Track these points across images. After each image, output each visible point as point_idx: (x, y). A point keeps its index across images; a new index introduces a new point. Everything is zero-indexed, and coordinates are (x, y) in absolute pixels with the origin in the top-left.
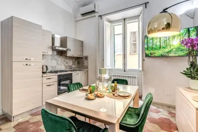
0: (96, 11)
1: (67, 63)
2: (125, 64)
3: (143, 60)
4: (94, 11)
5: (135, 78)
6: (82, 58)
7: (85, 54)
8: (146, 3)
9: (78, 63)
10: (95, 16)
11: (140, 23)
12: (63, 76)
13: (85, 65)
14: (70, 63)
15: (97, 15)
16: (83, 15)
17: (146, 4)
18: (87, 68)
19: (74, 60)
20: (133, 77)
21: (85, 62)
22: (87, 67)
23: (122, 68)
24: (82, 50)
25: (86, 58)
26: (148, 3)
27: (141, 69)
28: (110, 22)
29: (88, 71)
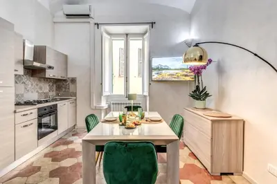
0: (92, 15)
1: (41, 88)
3: (150, 84)
4: (88, 15)
6: (65, 80)
7: (71, 75)
9: (59, 88)
10: (89, 22)
13: (71, 90)
14: (46, 87)
15: (92, 21)
16: (68, 16)
17: (152, 23)
18: (75, 96)
19: (51, 84)
21: (72, 86)
22: (75, 94)
23: (123, 93)
24: (66, 69)
25: (73, 81)
26: (155, 23)
28: (109, 34)
29: (76, 100)
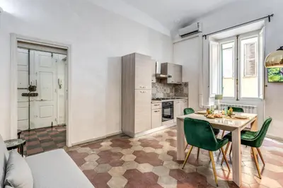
0: (200, 30)
1: (165, 90)
2: (237, 90)
3: (265, 86)
4: (197, 31)
5: (253, 108)
6: (180, 84)
7: (184, 80)
8: (269, 17)
9: (176, 91)
10: (198, 36)
11: (261, 38)
12: (166, 103)
13: (184, 92)
14: (168, 90)
15: (200, 35)
16: (183, 36)
18: (187, 96)
19: (171, 88)
20: (249, 107)
21: (185, 89)
23: (233, 96)
24: (181, 76)
25: (186, 84)
26: (272, 15)
27: (261, 97)
28: (217, 40)
29: (188, 99)
